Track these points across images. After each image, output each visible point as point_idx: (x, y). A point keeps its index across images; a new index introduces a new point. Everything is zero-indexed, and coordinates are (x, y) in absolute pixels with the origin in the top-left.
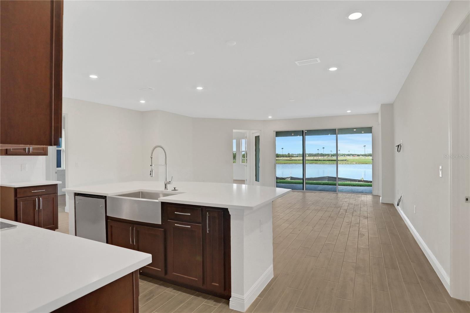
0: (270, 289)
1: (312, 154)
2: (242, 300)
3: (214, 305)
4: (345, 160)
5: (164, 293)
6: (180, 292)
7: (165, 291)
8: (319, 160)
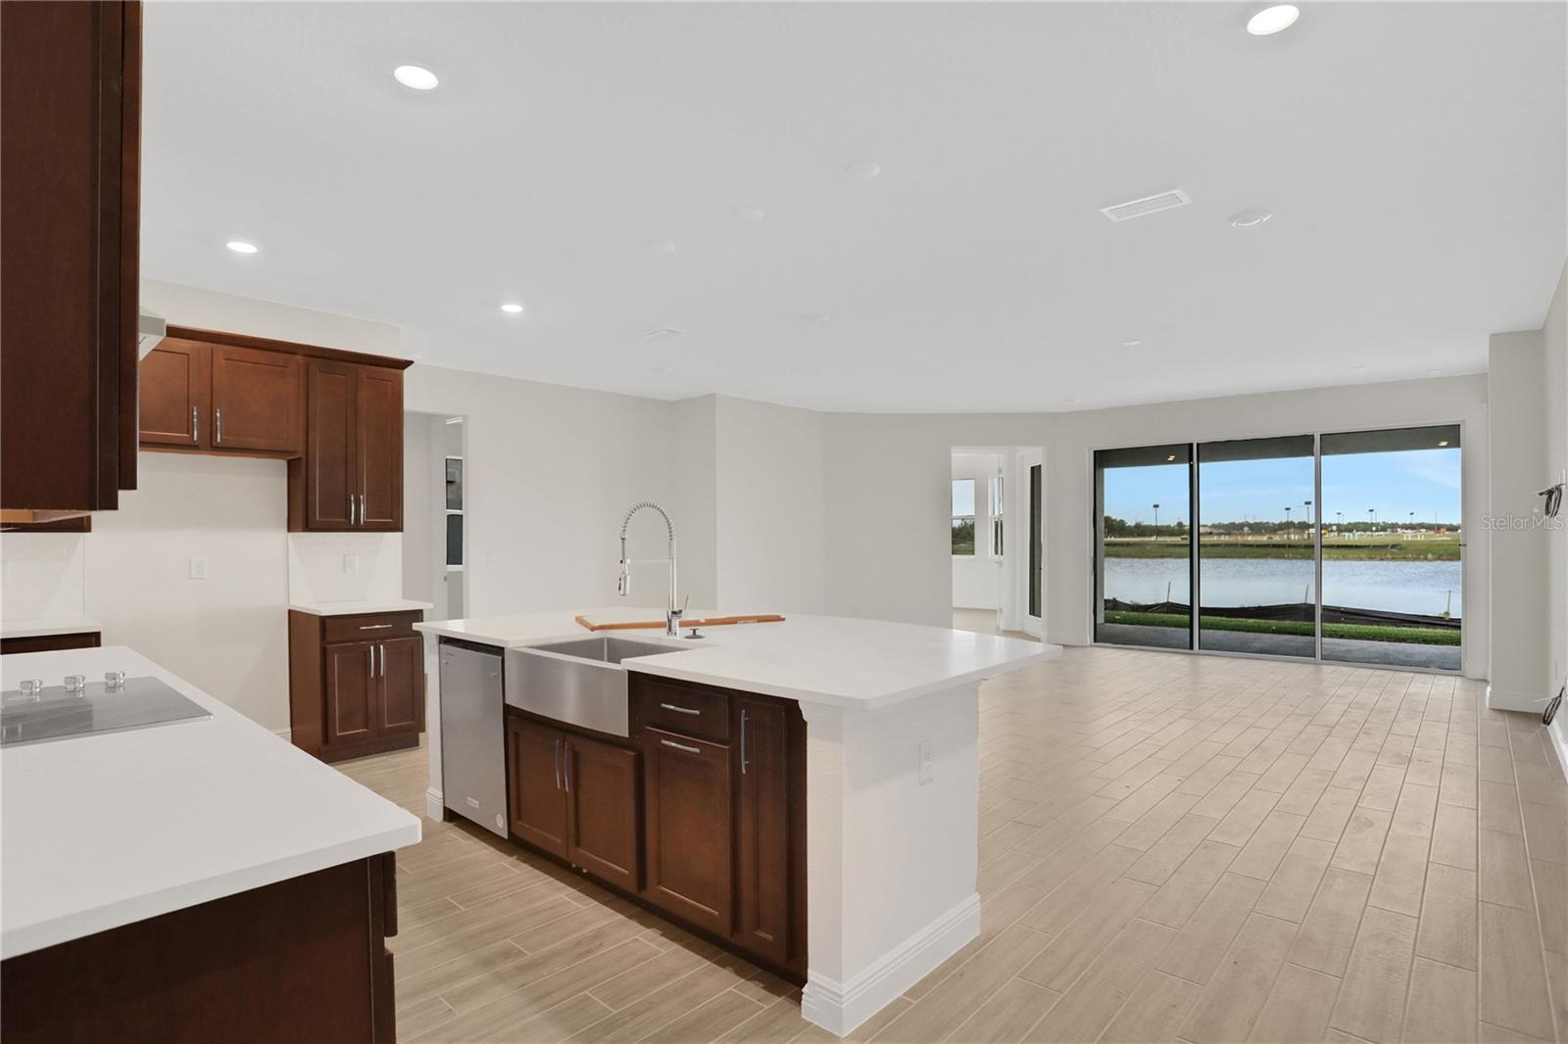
0: (954, 976)
1: (1268, 523)
2: (837, 998)
3: (758, 1000)
4: (1393, 546)
5: (632, 941)
6: (676, 946)
7: (637, 937)
8: (1290, 546)
